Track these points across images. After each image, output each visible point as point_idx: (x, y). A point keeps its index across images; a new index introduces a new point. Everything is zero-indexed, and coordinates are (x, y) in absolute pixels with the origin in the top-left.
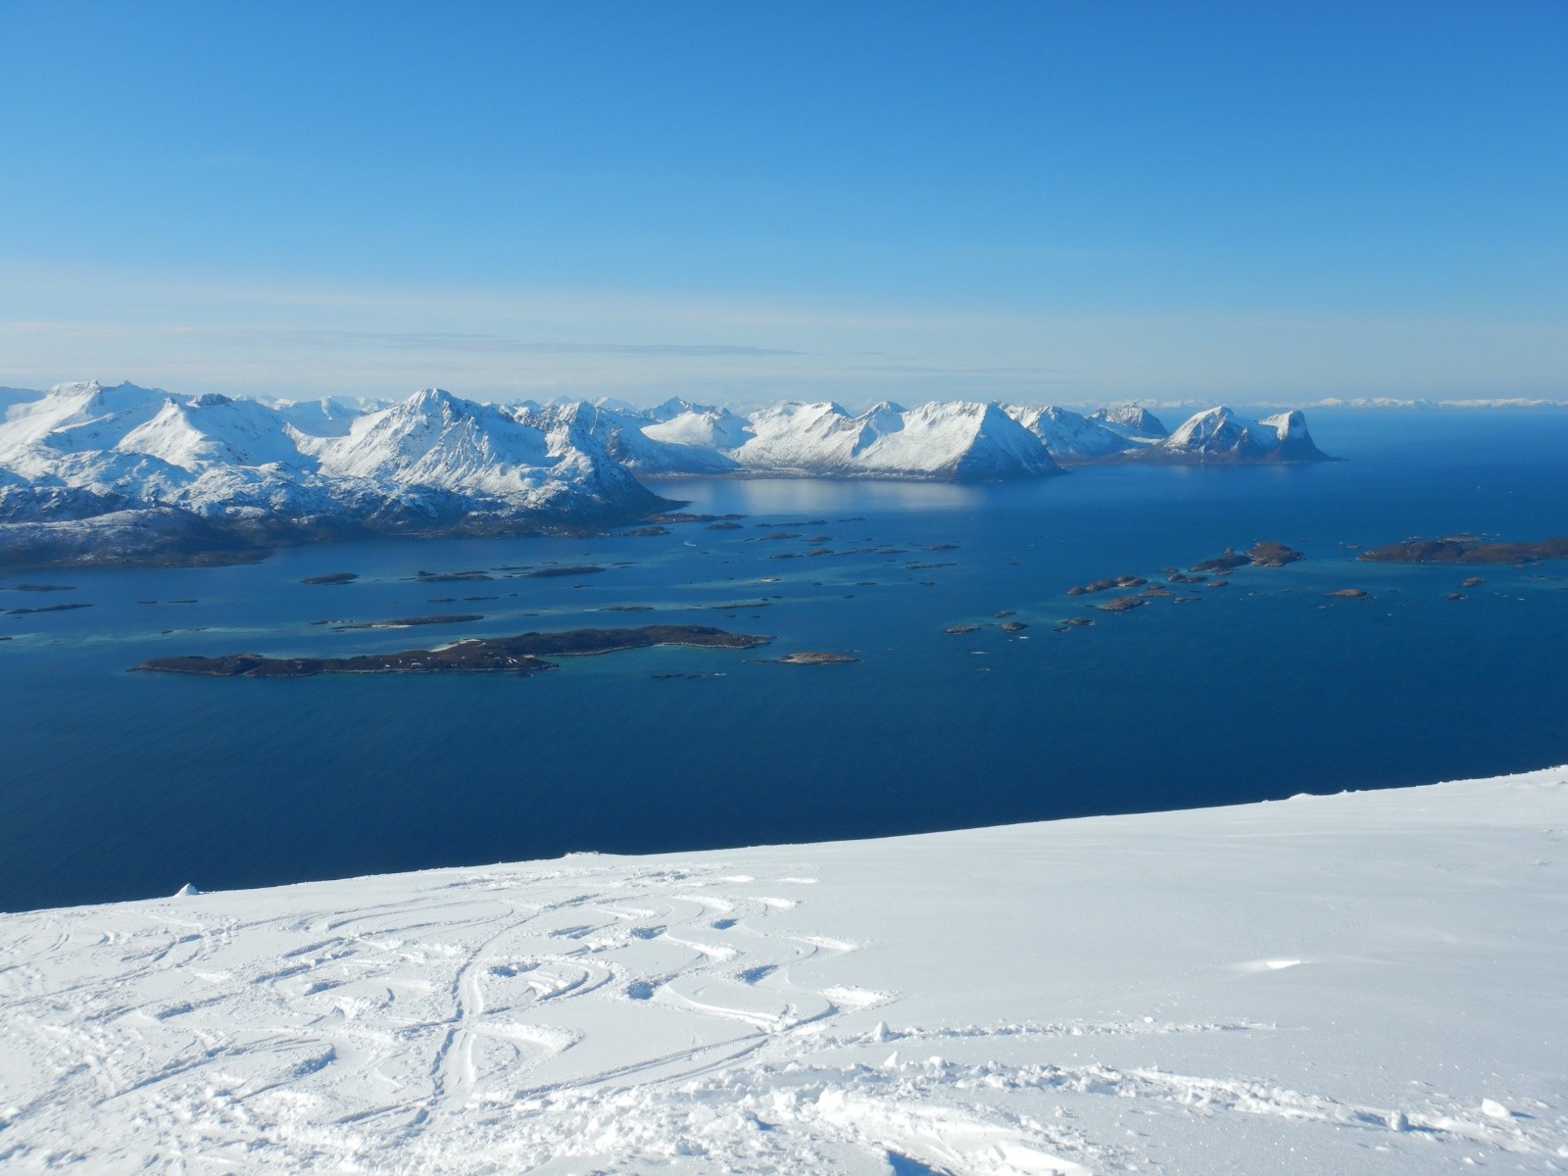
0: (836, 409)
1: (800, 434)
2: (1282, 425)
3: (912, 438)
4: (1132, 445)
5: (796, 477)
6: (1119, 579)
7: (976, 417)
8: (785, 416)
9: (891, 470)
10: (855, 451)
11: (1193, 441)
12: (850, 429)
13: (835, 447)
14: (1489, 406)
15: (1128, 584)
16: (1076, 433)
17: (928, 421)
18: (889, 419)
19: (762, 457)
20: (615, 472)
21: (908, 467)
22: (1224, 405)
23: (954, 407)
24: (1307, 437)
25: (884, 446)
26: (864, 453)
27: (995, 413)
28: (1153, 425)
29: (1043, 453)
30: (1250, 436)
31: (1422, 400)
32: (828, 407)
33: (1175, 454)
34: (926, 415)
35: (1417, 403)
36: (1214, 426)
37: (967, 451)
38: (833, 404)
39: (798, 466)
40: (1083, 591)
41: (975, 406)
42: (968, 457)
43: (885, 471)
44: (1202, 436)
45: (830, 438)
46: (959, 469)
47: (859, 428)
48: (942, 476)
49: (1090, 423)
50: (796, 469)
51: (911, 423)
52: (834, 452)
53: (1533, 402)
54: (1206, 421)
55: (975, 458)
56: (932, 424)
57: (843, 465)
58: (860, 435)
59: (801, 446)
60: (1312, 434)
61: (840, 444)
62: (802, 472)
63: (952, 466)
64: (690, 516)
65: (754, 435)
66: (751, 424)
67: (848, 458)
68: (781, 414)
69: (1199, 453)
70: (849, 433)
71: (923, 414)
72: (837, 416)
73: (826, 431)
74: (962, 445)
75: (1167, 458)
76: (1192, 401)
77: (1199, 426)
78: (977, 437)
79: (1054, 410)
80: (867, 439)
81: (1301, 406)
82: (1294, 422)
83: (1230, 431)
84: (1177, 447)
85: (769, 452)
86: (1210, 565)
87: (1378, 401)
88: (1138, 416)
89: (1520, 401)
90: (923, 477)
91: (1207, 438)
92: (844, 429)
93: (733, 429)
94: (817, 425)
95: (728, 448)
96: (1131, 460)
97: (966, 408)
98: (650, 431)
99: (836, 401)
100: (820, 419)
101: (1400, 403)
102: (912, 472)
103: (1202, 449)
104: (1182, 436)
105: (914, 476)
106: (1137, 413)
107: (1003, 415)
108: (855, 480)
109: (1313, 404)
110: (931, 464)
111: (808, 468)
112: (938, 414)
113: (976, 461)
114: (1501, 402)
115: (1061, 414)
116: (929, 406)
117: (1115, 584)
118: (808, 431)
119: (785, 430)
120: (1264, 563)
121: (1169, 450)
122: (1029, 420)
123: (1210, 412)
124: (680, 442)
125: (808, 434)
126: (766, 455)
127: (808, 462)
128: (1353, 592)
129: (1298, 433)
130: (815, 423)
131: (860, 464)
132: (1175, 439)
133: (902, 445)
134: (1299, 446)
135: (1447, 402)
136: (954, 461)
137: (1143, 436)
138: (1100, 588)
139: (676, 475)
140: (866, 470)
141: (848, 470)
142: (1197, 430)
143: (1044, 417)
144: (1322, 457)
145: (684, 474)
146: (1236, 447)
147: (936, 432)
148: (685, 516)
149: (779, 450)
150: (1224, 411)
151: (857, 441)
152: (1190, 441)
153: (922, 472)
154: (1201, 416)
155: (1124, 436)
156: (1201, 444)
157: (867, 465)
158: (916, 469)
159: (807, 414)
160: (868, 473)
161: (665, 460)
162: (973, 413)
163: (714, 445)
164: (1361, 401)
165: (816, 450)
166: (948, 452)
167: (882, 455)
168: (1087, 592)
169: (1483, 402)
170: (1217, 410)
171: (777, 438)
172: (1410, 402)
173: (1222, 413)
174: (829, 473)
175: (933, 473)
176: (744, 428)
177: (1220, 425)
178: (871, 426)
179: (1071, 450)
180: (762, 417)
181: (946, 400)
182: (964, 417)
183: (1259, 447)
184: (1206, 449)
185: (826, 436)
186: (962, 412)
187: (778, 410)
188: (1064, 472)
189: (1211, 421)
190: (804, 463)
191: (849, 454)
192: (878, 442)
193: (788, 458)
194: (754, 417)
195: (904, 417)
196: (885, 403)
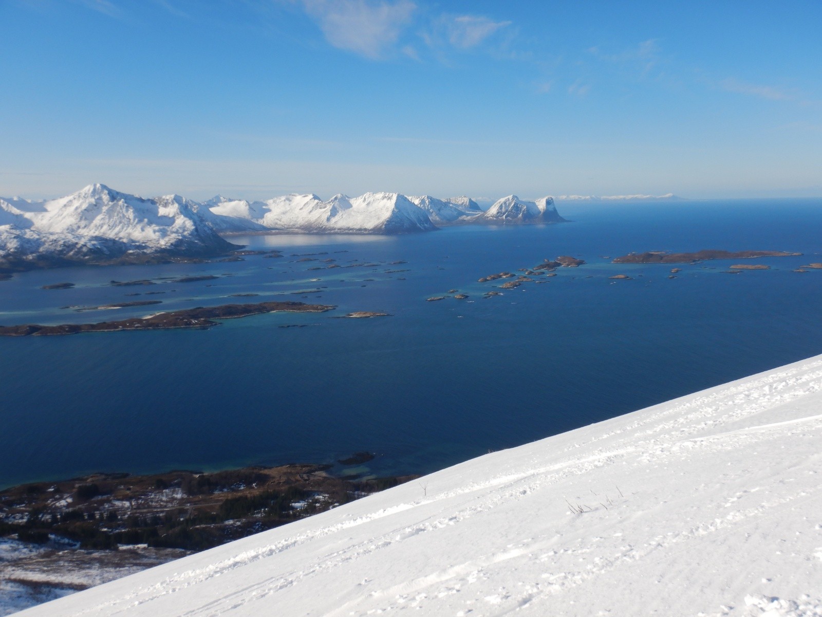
0: (315, 197)
1: (297, 211)
2: (541, 205)
3: (358, 212)
4: (468, 215)
5: (297, 234)
6: (502, 274)
7: (392, 200)
8: (287, 202)
9: (349, 229)
10: (328, 219)
11: (500, 213)
12: (324, 208)
13: (317, 218)
14: (624, 199)
15: (507, 276)
16: (439, 210)
17: (366, 203)
18: (344, 203)
19: (276, 223)
20: (206, 229)
21: (358, 227)
22: (515, 195)
23: (380, 195)
24: (555, 210)
25: (344, 217)
26: (333, 220)
27: (401, 200)
28: (476, 206)
29: (427, 219)
30: (528, 209)
31: (593, 196)
32: (311, 196)
33: (490, 220)
34: (365, 199)
35: (591, 197)
36: (510, 204)
37: (389, 218)
38: (313, 195)
39: (297, 228)
40: (486, 280)
41: (391, 194)
42: (390, 222)
43: (346, 230)
44: (503, 210)
45: (314, 213)
46: (385, 227)
47: (329, 207)
48: (376, 231)
49: (446, 204)
50: (296, 230)
51: (357, 204)
52: (316, 220)
53: (645, 197)
54: (505, 203)
55: (393, 221)
56: (368, 204)
57: (322, 227)
58: (331, 210)
59: (298, 217)
60: (557, 209)
61: (319, 215)
62: (300, 231)
63: (382, 226)
64: (251, 251)
65: (269, 210)
66: (266, 205)
67: (325, 223)
68: (285, 200)
69: (503, 219)
70: (323, 210)
71: (363, 199)
72: (316, 201)
73: (311, 209)
74: (386, 215)
75: (487, 222)
77: (501, 206)
78: (393, 211)
79: (428, 197)
80: (334, 212)
82: (548, 203)
83: (516, 207)
84: (491, 216)
85: (280, 221)
86: (543, 266)
87: (572, 197)
88: (467, 202)
89: (639, 196)
90: (367, 232)
91: (506, 211)
92: (320, 208)
93: (258, 209)
94: (306, 206)
95: (257, 219)
96: (469, 222)
97: (386, 196)
98: (214, 210)
99: (315, 194)
100: (307, 203)
101: (583, 198)
102: (360, 229)
103: (504, 217)
104: (493, 210)
105: (361, 231)
106: (466, 200)
107: (406, 199)
108: (330, 234)
110: (370, 225)
111: (302, 229)
112: (371, 199)
113: (394, 223)
114: (630, 196)
115: (432, 201)
116: (366, 195)
117: (500, 277)
118: (301, 209)
119: (288, 209)
120: (568, 265)
121: (488, 217)
122: (417, 202)
123: (508, 197)
124: (231, 216)
125: (301, 211)
126: (279, 222)
127: (302, 226)
128: (622, 276)
129: (551, 208)
130: (305, 205)
131: (332, 226)
132: (490, 212)
133: (353, 216)
134: (551, 214)
135: (605, 197)
136: (383, 223)
137: (472, 211)
138: (494, 278)
139: (231, 233)
140: (335, 229)
141: (325, 229)
142: (501, 207)
143: (423, 201)
144: (562, 220)
145: (235, 233)
146: (520, 215)
147: (371, 208)
148: (248, 252)
149: (285, 220)
150: (514, 197)
151: (329, 214)
152: (498, 213)
153: (365, 229)
154: (502, 200)
155: (462, 211)
156: (504, 214)
157: (335, 226)
158: (363, 228)
159: (299, 200)
160: (336, 231)
161: (224, 226)
162: (390, 198)
163: (250, 217)
164: (564, 197)
165: (307, 219)
166: (378, 219)
167: (342, 221)
168: (488, 280)
169: (622, 197)
170: (511, 197)
171: (284, 213)
172: (588, 197)
173: (513, 199)
174: (315, 231)
175: (371, 230)
176: (264, 207)
177: (513, 204)
178: (336, 205)
179: (438, 219)
180: (274, 202)
181: (375, 192)
182: (385, 200)
183: (530, 215)
184: (506, 217)
185: (311, 212)
186: (384, 198)
187: (283, 198)
188: (438, 229)
189: (507, 203)
190: (301, 226)
191: (325, 221)
192: (340, 213)
193: (291, 224)
194: (270, 202)
195: (352, 201)
196: (339, 195)
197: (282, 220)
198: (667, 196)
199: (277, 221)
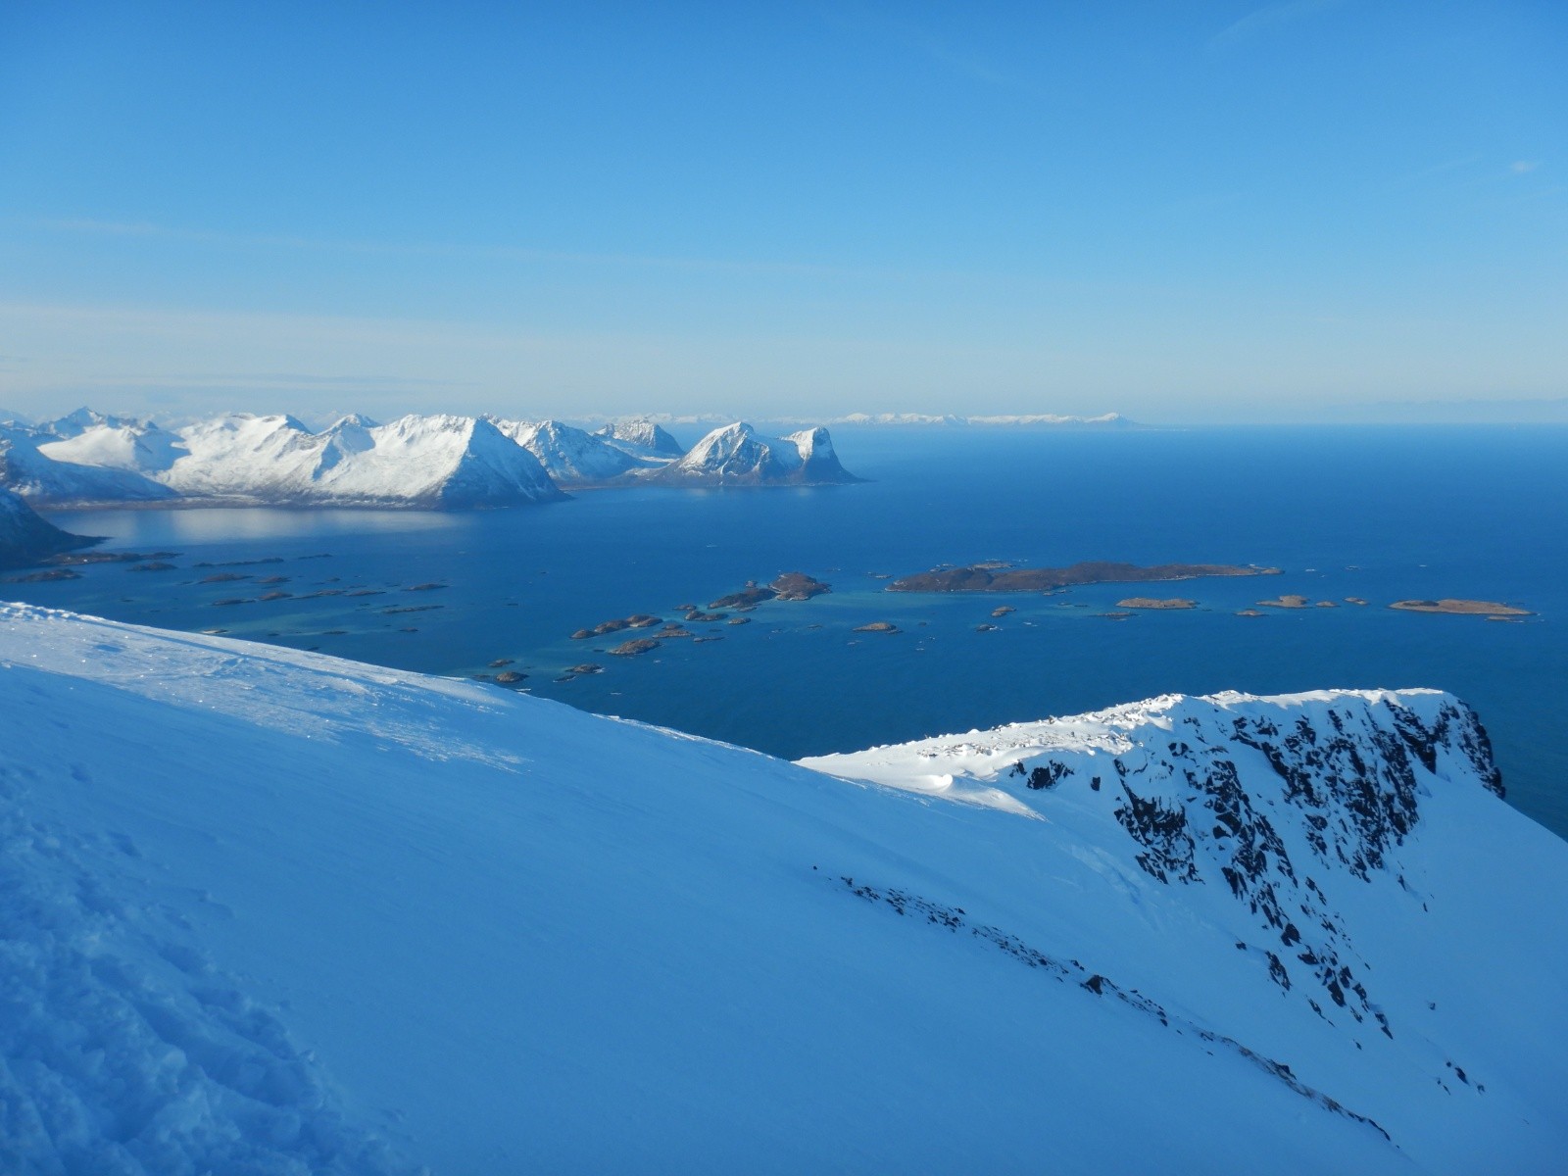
0: (292, 423)
1: (248, 453)
2: (805, 444)
3: (387, 459)
4: (643, 465)
5: (243, 506)
6: (631, 619)
7: (463, 433)
8: (228, 432)
9: (362, 496)
10: (317, 474)
11: (711, 461)
12: (310, 448)
13: (291, 470)
14: (1017, 422)
15: (641, 624)
16: (580, 453)
17: (405, 438)
18: (358, 436)
19: (199, 481)
20: (5, 501)
21: (383, 492)
22: (745, 421)
23: (437, 422)
24: (833, 457)
25: (353, 468)
26: (329, 476)
27: (486, 430)
28: (667, 443)
29: (542, 476)
30: (773, 455)
31: (951, 416)
32: (282, 420)
33: (692, 477)
34: (403, 430)
35: (945, 419)
36: (733, 443)
37: (454, 474)
38: (288, 417)
39: (247, 492)
40: (590, 634)
41: (461, 420)
42: (454, 481)
43: (356, 498)
44: (720, 455)
45: (286, 458)
46: (444, 494)
47: (321, 446)
48: (424, 502)
49: (596, 440)
50: (244, 496)
51: (386, 439)
52: (291, 475)
53: (1061, 419)
54: (724, 439)
55: (464, 481)
56: (410, 441)
57: (302, 492)
58: (324, 454)
59: (249, 468)
60: (837, 452)
61: (297, 464)
62: (251, 499)
63: (437, 491)
64: (106, 555)
65: (186, 453)
66: (182, 440)
67: (308, 482)
68: (222, 429)
69: (718, 475)
70: (308, 452)
71: (399, 429)
72: (293, 432)
73: (280, 449)
74: (446, 467)
75: (685, 481)
76: (709, 416)
77: (716, 444)
78: (464, 457)
79: (554, 425)
80: (331, 458)
81: (826, 422)
82: (818, 440)
83: (749, 450)
84: (693, 468)
85: (208, 475)
86: (731, 600)
87: (906, 417)
88: (649, 433)
89: (1048, 418)
90: (402, 505)
91: (727, 457)
92: (303, 448)
93: (160, 446)
94: (269, 442)
95: (155, 470)
96: (643, 482)
97: (451, 422)
98: (50, 450)
99: (292, 414)
100: (272, 436)
101: (929, 419)
102: (388, 498)
103: (721, 470)
104: (698, 456)
105: (390, 503)
106: (648, 430)
107: (495, 432)
108: (319, 508)
109: (839, 420)
110: (411, 488)
111: (257, 495)
112: (417, 429)
113: (464, 485)
114: (1029, 418)
115: (563, 431)
116: (407, 421)
117: (626, 625)
118: (257, 449)
119: (229, 448)
120: (789, 596)
121: (685, 471)
122: (525, 436)
123: (728, 428)
124: (92, 463)
125: (257, 454)
126: (205, 479)
127: (259, 487)
128: (881, 626)
129: (823, 451)
130: (266, 440)
131: (324, 489)
132: (691, 459)
133: (375, 466)
134: (824, 466)
135: (976, 418)
136: (438, 485)
137: (656, 456)
138: (609, 630)
139: (87, 504)
140: (331, 497)
141: (309, 496)
142: (714, 448)
143: (542, 434)
144: (849, 478)
145: (97, 503)
146: (757, 467)
147: (415, 451)
148: (99, 555)
149: (221, 474)
150: (743, 427)
151: (319, 461)
152: (707, 462)
153: (399, 499)
154: (718, 433)
155: (634, 455)
156: (720, 464)
157: (332, 490)
158: (393, 495)
159: (256, 428)
160: (334, 500)
161: (72, 486)
162: (458, 429)
163: (137, 467)
164: (889, 417)
165: (269, 473)
166: (431, 474)
167: (349, 478)
168: (595, 634)
169: (1012, 418)
170: (736, 426)
171: (218, 458)
172: (939, 418)
173: (741, 430)
174: (285, 501)
175: (413, 499)
176: (174, 445)
177: (740, 443)
178: (336, 442)
179: (575, 472)
180: (197, 431)
181: (426, 413)
182: (449, 433)
183: (779, 467)
184: (725, 471)
185: (280, 455)
186: (446, 427)
187: (219, 424)
188: (567, 498)
189: (729, 439)
190: (255, 489)
191: (309, 477)
192: (344, 462)
193: (234, 482)
194: (189, 430)
195: (375, 433)
196: (352, 417)
197: (213, 474)
198: (1106, 417)
199: (201, 476)
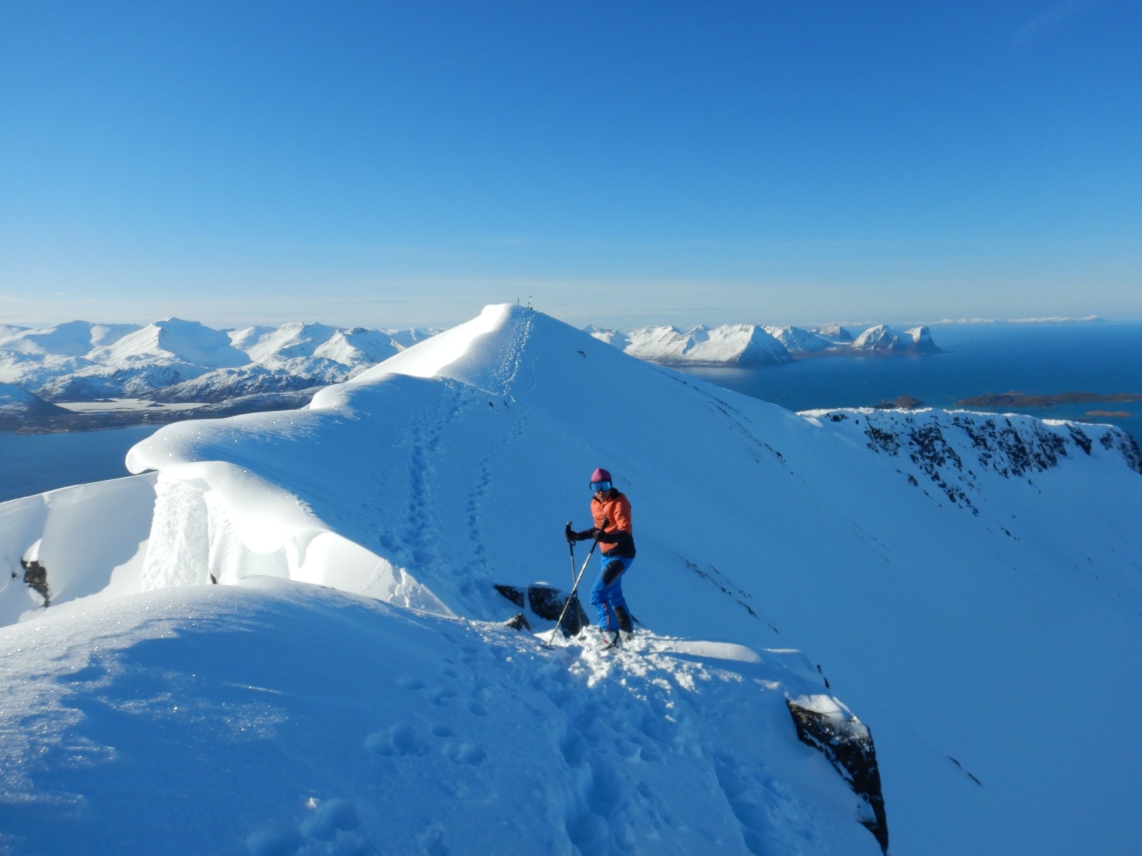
0: (675, 329)
1: (656, 343)
2: (916, 334)
3: (715, 344)
4: (833, 346)
7: (749, 332)
8: (648, 334)
9: (704, 361)
10: (685, 352)
11: (867, 343)
12: (682, 340)
13: (674, 350)
14: (1037, 322)
16: (803, 340)
17: (723, 335)
18: (702, 335)
21: (712, 359)
22: (886, 324)
23: (737, 328)
24: (931, 340)
25: (700, 348)
26: (689, 352)
27: (759, 331)
28: (846, 335)
29: (784, 351)
30: (899, 340)
31: (1000, 319)
32: (670, 328)
33: (857, 351)
34: (722, 332)
35: (996, 321)
36: (879, 335)
37: (744, 351)
38: (673, 327)
39: (655, 360)
41: (748, 326)
42: (744, 354)
43: (701, 362)
44: (872, 341)
45: (671, 345)
46: (740, 360)
47: (686, 340)
48: (731, 363)
49: (811, 335)
51: (714, 336)
52: (674, 352)
54: (874, 333)
55: (749, 354)
56: (725, 336)
57: (678, 359)
58: (688, 343)
59: (656, 349)
61: (676, 347)
63: (737, 358)
65: (630, 343)
66: (629, 338)
67: (680, 355)
68: (645, 333)
69: (871, 350)
70: (681, 342)
71: (720, 331)
72: (675, 333)
73: (668, 342)
74: (741, 347)
75: (853, 353)
77: (870, 335)
78: (749, 344)
79: (792, 328)
80: (691, 344)
81: (928, 324)
82: (923, 332)
83: (887, 338)
84: (858, 347)
85: (640, 352)
88: (837, 331)
89: (1054, 319)
90: (721, 365)
91: (875, 341)
92: (679, 340)
93: (621, 340)
94: (665, 338)
96: (833, 354)
97: (744, 328)
99: (675, 326)
100: (666, 335)
101: (986, 321)
102: (715, 362)
103: (872, 348)
104: (861, 341)
105: (715, 364)
106: (836, 329)
107: (763, 332)
108: (685, 366)
109: (936, 322)
110: (725, 357)
111: (659, 361)
112: (728, 331)
115: (795, 330)
116: (724, 327)
118: (660, 341)
119: (648, 341)
121: (854, 348)
122: (777, 333)
123: (876, 327)
125: (660, 343)
126: (638, 354)
129: (926, 338)
130: (663, 337)
131: (687, 358)
132: (857, 343)
133: (709, 348)
134: (926, 345)
135: (1013, 320)
136: (737, 356)
137: (841, 341)
140: (690, 361)
141: (681, 361)
142: (869, 338)
143: (785, 332)
144: (939, 350)
146: (891, 346)
147: (727, 340)
150: (884, 327)
151: (686, 346)
152: (866, 343)
153: (720, 362)
154: (871, 330)
155: (829, 341)
156: (872, 345)
157: (691, 358)
158: (717, 360)
159: (660, 332)
160: (691, 363)
162: (747, 330)
164: (963, 321)
165: (664, 351)
166: (734, 351)
167: (697, 353)
169: (1033, 320)
170: (880, 327)
171: (644, 345)
172: (991, 321)
174: (671, 363)
175: (725, 362)
176: (626, 340)
177: (882, 335)
178: (693, 338)
179: (800, 349)
180: (635, 334)
181: (732, 324)
182: (742, 332)
183: (903, 346)
184: (874, 348)
185: (669, 343)
186: (741, 330)
187: (644, 330)
188: (793, 361)
189: (877, 333)
190: (659, 358)
191: (681, 353)
192: (696, 346)
193: (650, 355)
194: (631, 334)
195: (710, 333)
196: (700, 326)
197: (642, 352)
198: (1091, 318)
199: (636, 353)
